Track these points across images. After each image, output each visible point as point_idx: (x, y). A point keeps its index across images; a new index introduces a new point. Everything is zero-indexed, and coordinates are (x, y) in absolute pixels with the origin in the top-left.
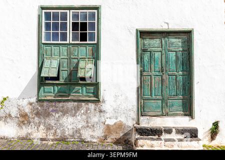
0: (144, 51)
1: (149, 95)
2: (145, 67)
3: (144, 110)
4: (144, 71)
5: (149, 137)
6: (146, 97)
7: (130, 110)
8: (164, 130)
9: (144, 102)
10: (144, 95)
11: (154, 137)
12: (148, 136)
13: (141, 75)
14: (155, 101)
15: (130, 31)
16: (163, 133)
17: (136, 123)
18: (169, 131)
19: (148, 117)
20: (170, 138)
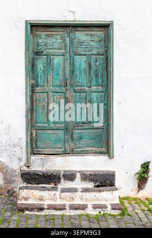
0: (38, 53)
1: (44, 123)
2: (39, 80)
3: (36, 144)
4: (37, 85)
5: (40, 185)
6: (40, 125)
7: (14, 145)
8: (64, 175)
9: (36, 132)
10: (36, 123)
11: (47, 186)
12: (38, 184)
13: (33, 91)
14: (54, 131)
15: (15, 24)
16: (62, 180)
17: (25, 165)
18: (70, 177)
19: (43, 156)
20: (72, 186)
